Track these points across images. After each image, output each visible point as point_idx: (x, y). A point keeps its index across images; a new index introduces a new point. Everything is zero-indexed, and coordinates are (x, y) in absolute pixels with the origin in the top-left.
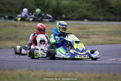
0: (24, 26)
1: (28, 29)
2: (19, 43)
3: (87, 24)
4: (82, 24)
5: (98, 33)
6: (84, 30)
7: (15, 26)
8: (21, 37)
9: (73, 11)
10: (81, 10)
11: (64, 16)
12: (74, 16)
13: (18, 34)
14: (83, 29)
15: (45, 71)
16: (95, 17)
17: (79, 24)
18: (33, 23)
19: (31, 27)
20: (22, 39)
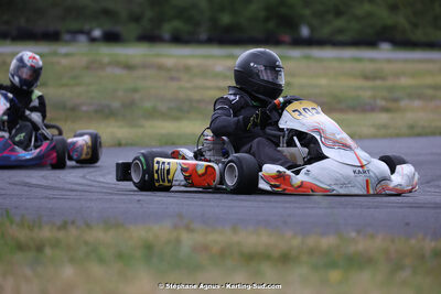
0: (160, 68)
1: (172, 79)
2: (142, 126)
3: (389, 61)
4: (372, 60)
5: (430, 92)
6: (378, 83)
7: (129, 67)
8: (148, 105)
9: (338, 13)
10: (363, 9)
11: (305, 31)
12: (341, 31)
13: (137, 96)
14: (374, 78)
15: (235, 230)
16: (419, 35)
17: (359, 60)
18: (193, 56)
19: (187, 69)
20: (153, 114)
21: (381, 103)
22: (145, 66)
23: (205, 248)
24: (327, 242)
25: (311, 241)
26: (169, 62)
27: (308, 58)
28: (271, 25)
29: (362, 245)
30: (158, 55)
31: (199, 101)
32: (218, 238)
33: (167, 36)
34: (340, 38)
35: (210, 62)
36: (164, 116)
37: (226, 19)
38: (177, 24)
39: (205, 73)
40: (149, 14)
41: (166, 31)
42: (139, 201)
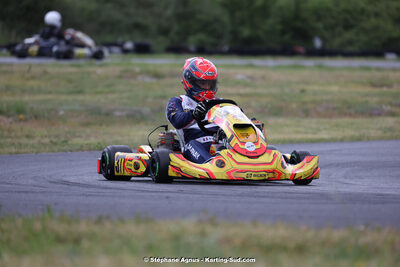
21: (387, 108)
22: (173, 75)
24: (338, 235)
25: (324, 234)
27: (320, 67)
28: (287, 37)
29: (368, 238)
32: (240, 231)
33: (192, 47)
34: (350, 49)
35: (231, 71)
37: (246, 32)
38: (202, 36)
40: (176, 27)
41: (192, 42)
42: (167, 197)
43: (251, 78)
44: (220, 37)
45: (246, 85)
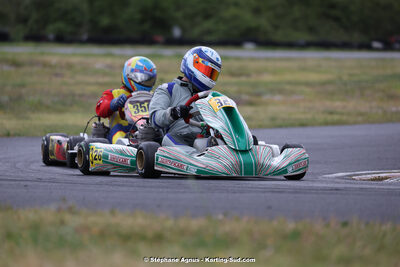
0: (45, 65)
1: (57, 75)
2: (27, 118)
3: (253, 59)
4: (238, 59)
5: (290, 87)
6: (243, 79)
7: (16, 64)
8: (34, 99)
9: (207, 17)
10: (233, 11)
11: (177, 32)
12: (209, 32)
13: (24, 91)
14: (240, 75)
15: (113, 213)
16: (279, 36)
18: (74, 55)
19: (70, 66)
20: (39, 107)
21: (246, 97)
22: (32, 64)
23: (86, 228)
24: (195, 224)
25: (182, 223)
26: (54, 60)
28: (147, 26)
29: (229, 227)
30: (42, 54)
31: (81, 96)
32: (98, 220)
33: (51, 36)
34: (209, 38)
35: (90, 60)
36: (49, 109)
37: (105, 21)
38: (60, 25)
39: (86, 70)
40: (35, 16)
41: (50, 33)
42: (26, 186)
43: (110, 67)
44: (79, 25)
45: (105, 74)
